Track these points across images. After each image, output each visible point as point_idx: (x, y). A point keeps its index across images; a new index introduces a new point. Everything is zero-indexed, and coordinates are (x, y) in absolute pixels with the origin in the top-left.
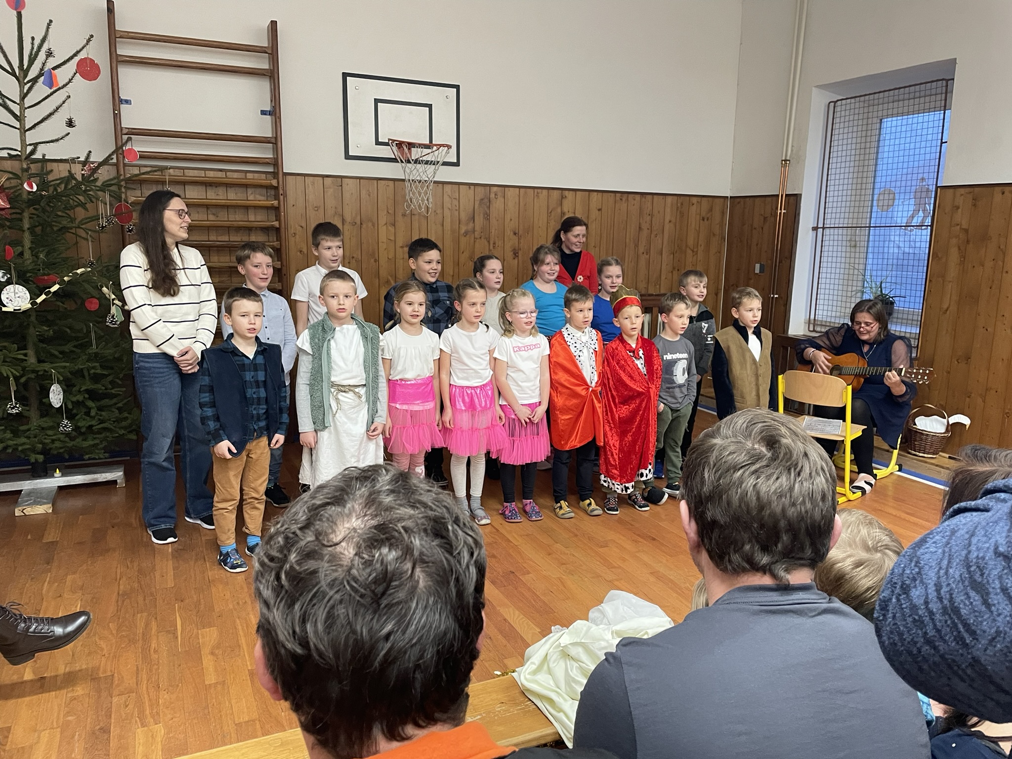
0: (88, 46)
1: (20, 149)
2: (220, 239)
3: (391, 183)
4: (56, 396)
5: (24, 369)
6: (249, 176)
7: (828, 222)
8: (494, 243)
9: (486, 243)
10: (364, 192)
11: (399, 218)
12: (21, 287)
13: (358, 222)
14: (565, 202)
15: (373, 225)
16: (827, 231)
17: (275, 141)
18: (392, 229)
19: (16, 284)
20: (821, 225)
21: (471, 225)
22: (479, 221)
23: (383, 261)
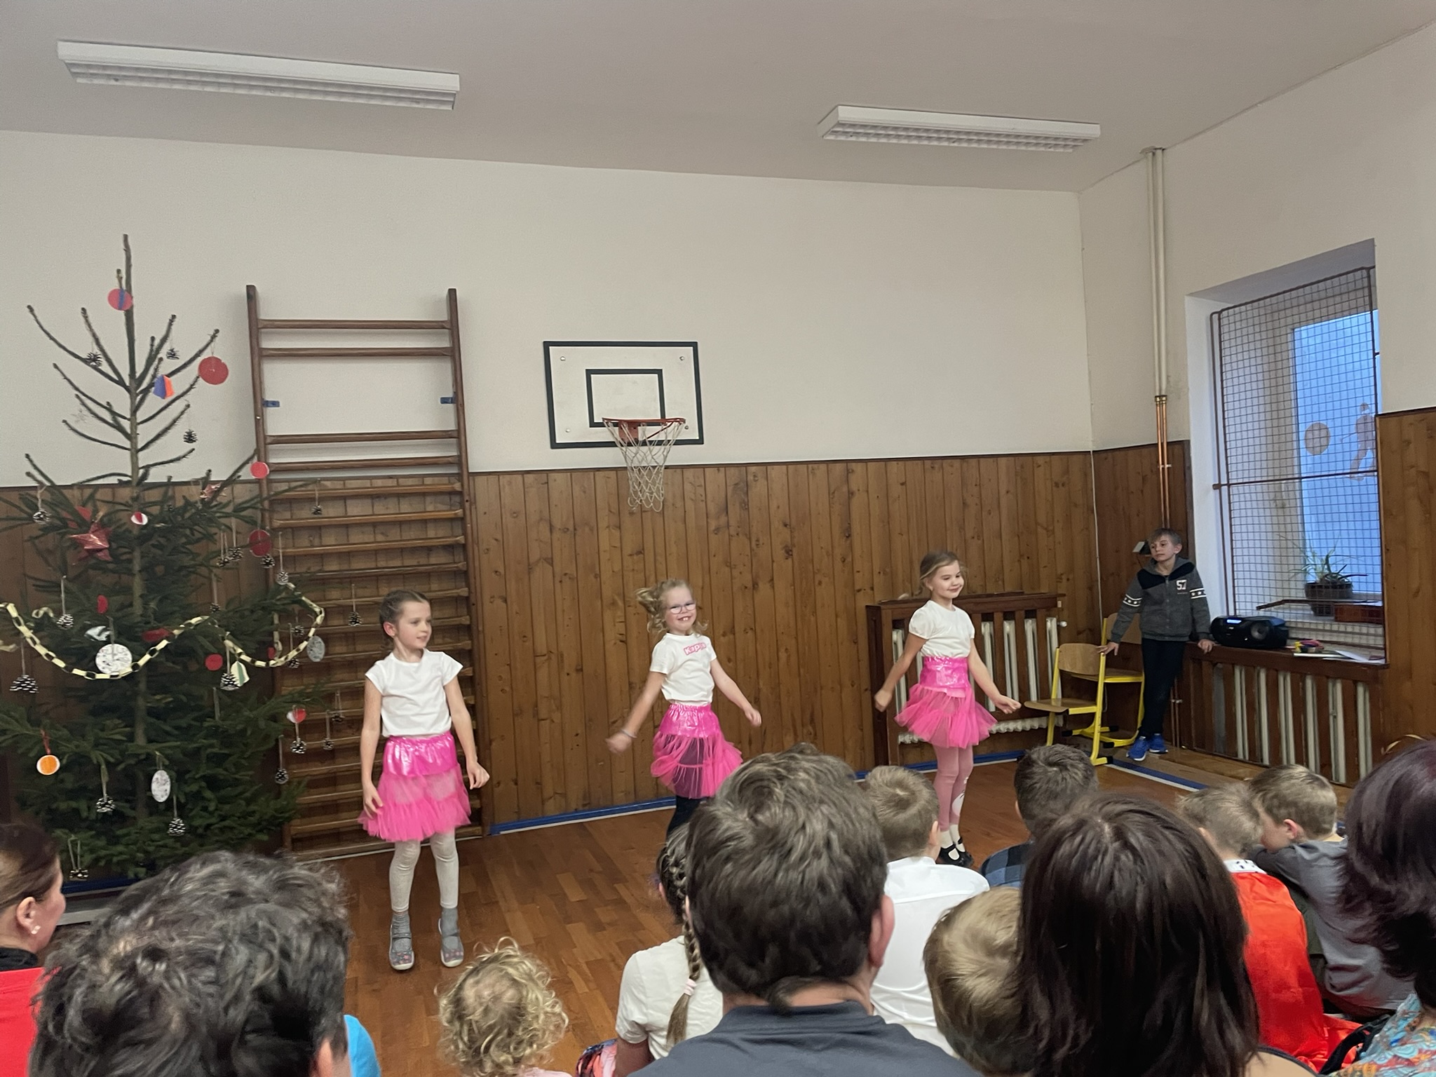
0: (212, 344)
1: (130, 474)
2: (391, 564)
3: (613, 474)
4: (161, 787)
5: (122, 753)
6: (428, 481)
7: (1233, 475)
8: (758, 540)
9: (747, 542)
10: (577, 489)
11: (627, 520)
12: (121, 646)
13: (571, 528)
14: (853, 478)
15: (591, 530)
16: (1234, 489)
17: (458, 435)
18: (616, 533)
19: (116, 643)
20: (1224, 481)
21: (723, 519)
22: (735, 511)
23: (606, 575)
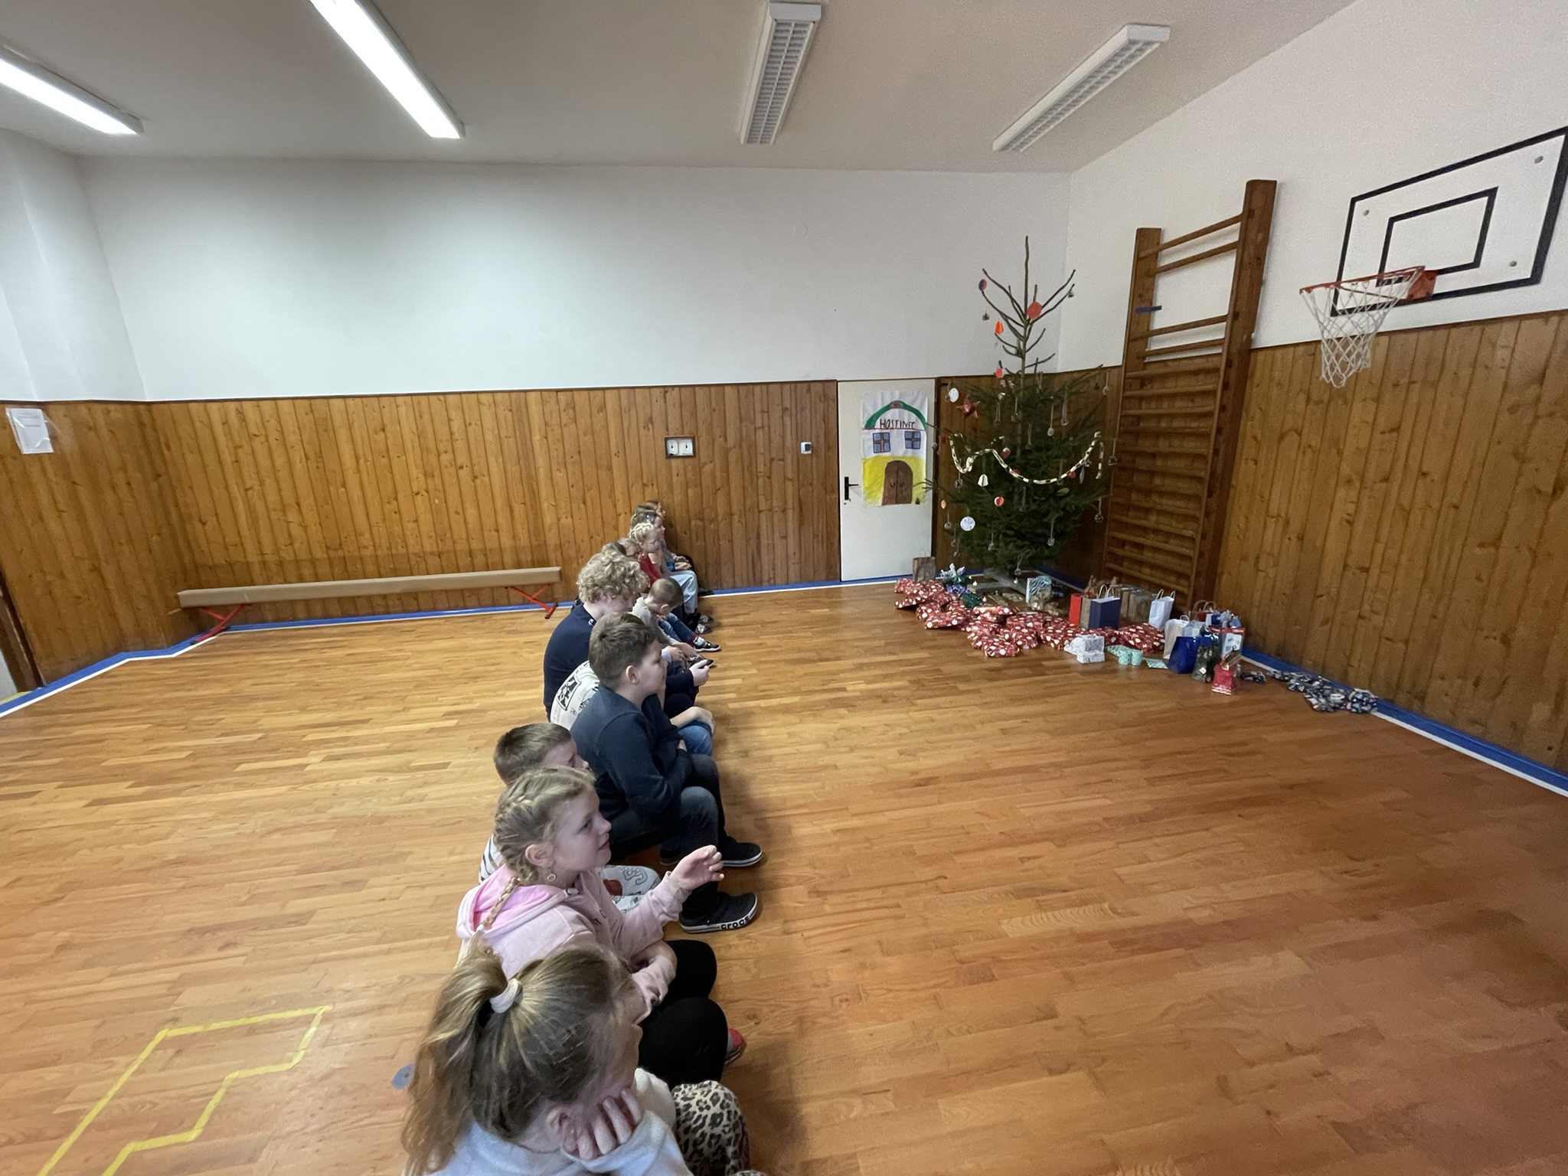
11: (1387, 390)
18: (1372, 406)
21: (1532, 392)
22: (1556, 380)
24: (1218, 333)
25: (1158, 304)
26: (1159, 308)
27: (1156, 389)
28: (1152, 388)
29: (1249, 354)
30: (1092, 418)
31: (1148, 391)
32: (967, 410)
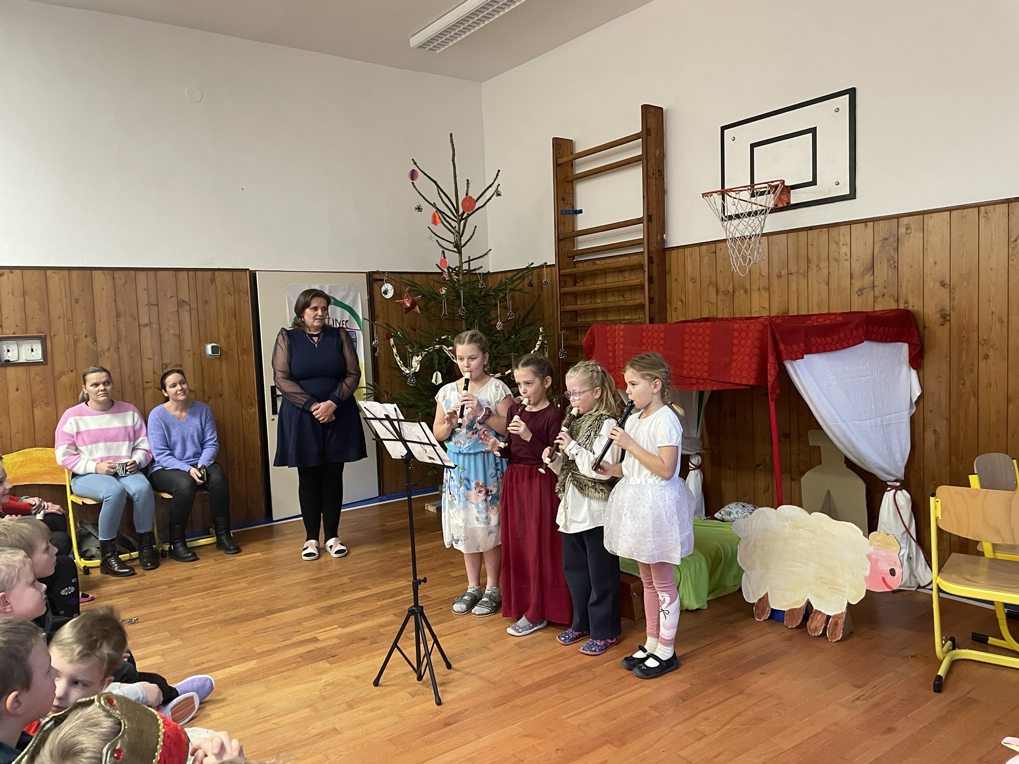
15: (746, 292)
21: (869, 277)
24: (637, 233)
25: (578, 209)
26: (581, 211)
27: (589, 285)
28: (584, 285)
29: (664, 251)
30: (531, 316)
31: (580, 287)
32: (408, 305)
